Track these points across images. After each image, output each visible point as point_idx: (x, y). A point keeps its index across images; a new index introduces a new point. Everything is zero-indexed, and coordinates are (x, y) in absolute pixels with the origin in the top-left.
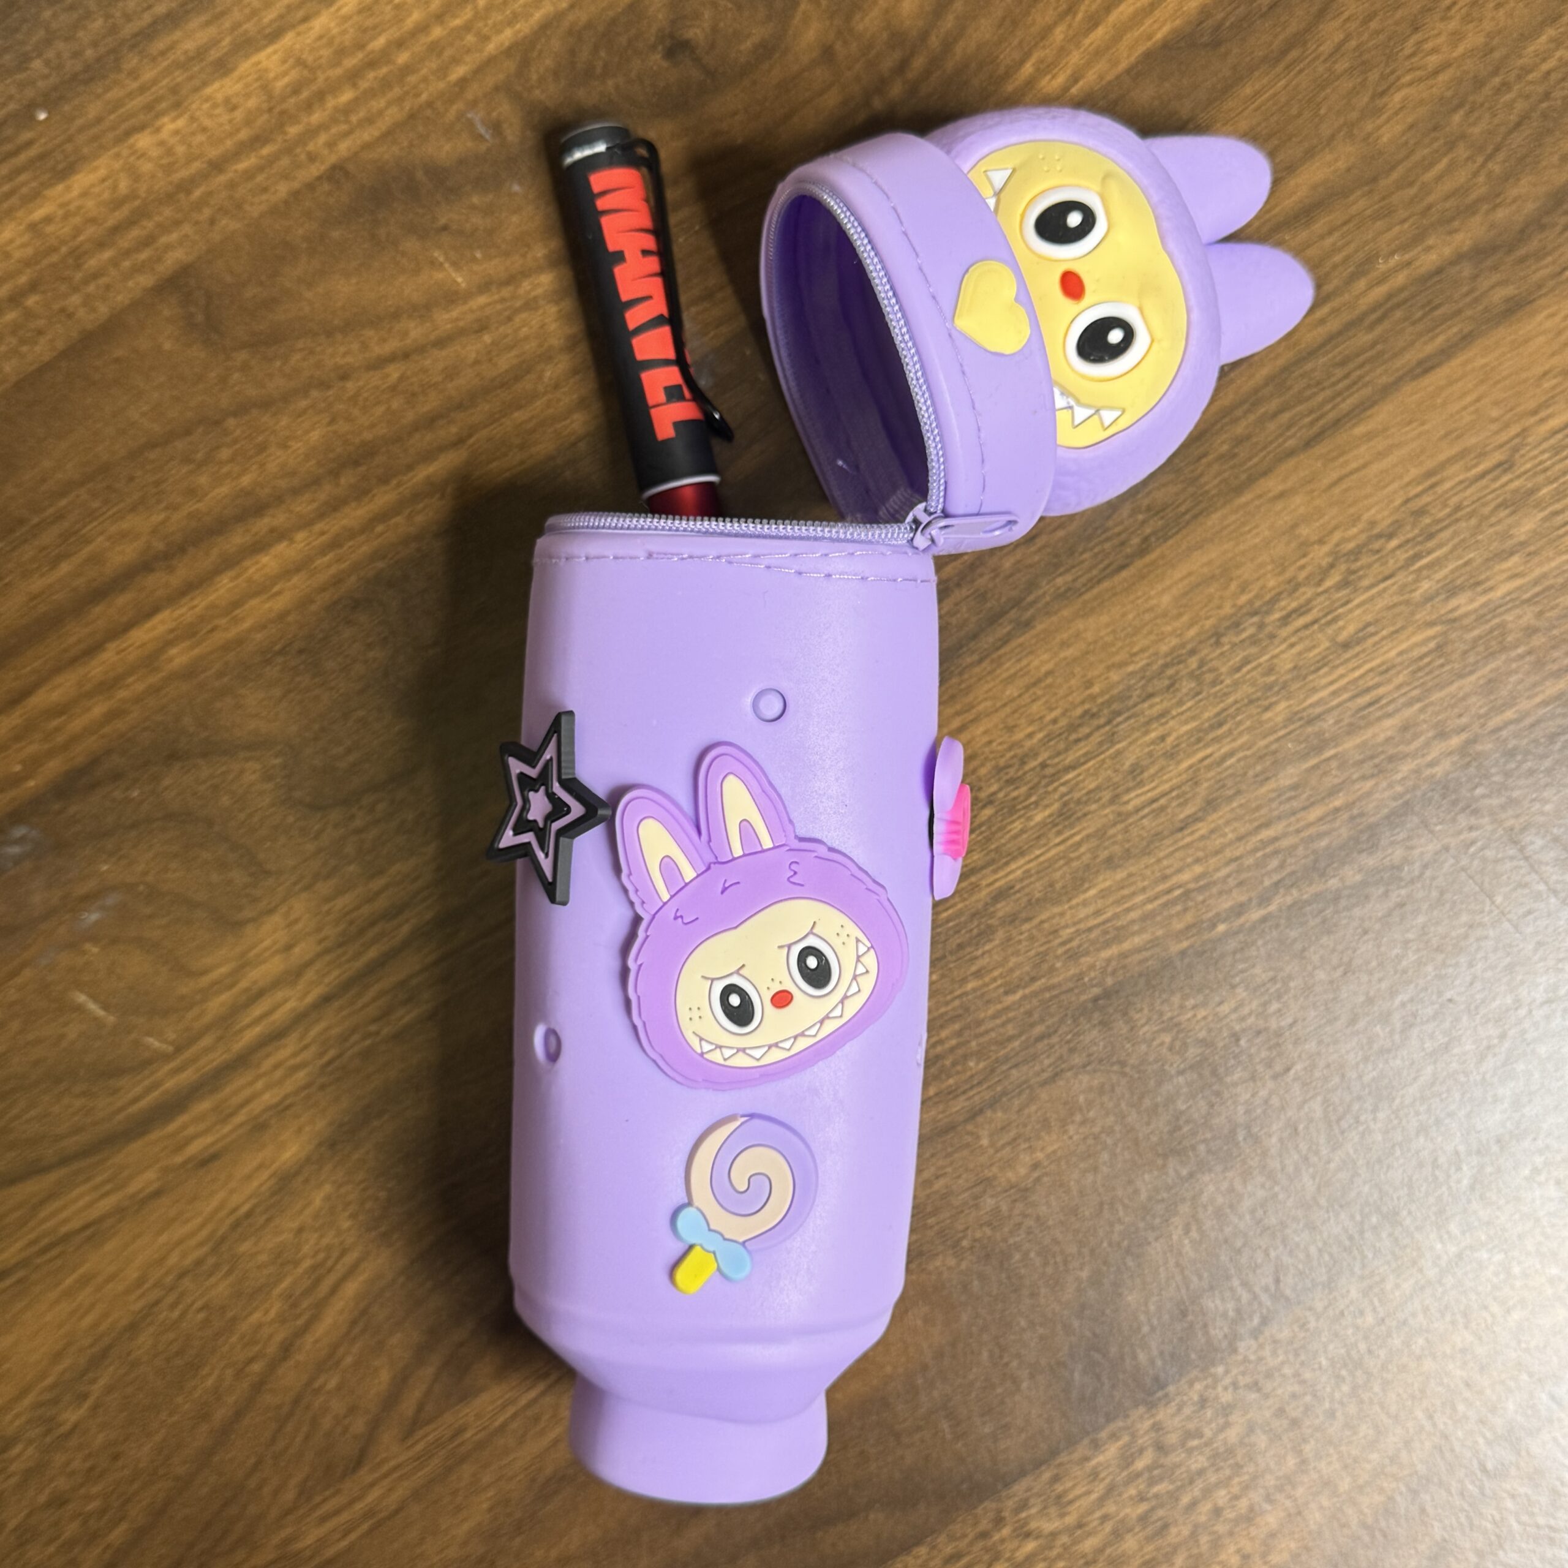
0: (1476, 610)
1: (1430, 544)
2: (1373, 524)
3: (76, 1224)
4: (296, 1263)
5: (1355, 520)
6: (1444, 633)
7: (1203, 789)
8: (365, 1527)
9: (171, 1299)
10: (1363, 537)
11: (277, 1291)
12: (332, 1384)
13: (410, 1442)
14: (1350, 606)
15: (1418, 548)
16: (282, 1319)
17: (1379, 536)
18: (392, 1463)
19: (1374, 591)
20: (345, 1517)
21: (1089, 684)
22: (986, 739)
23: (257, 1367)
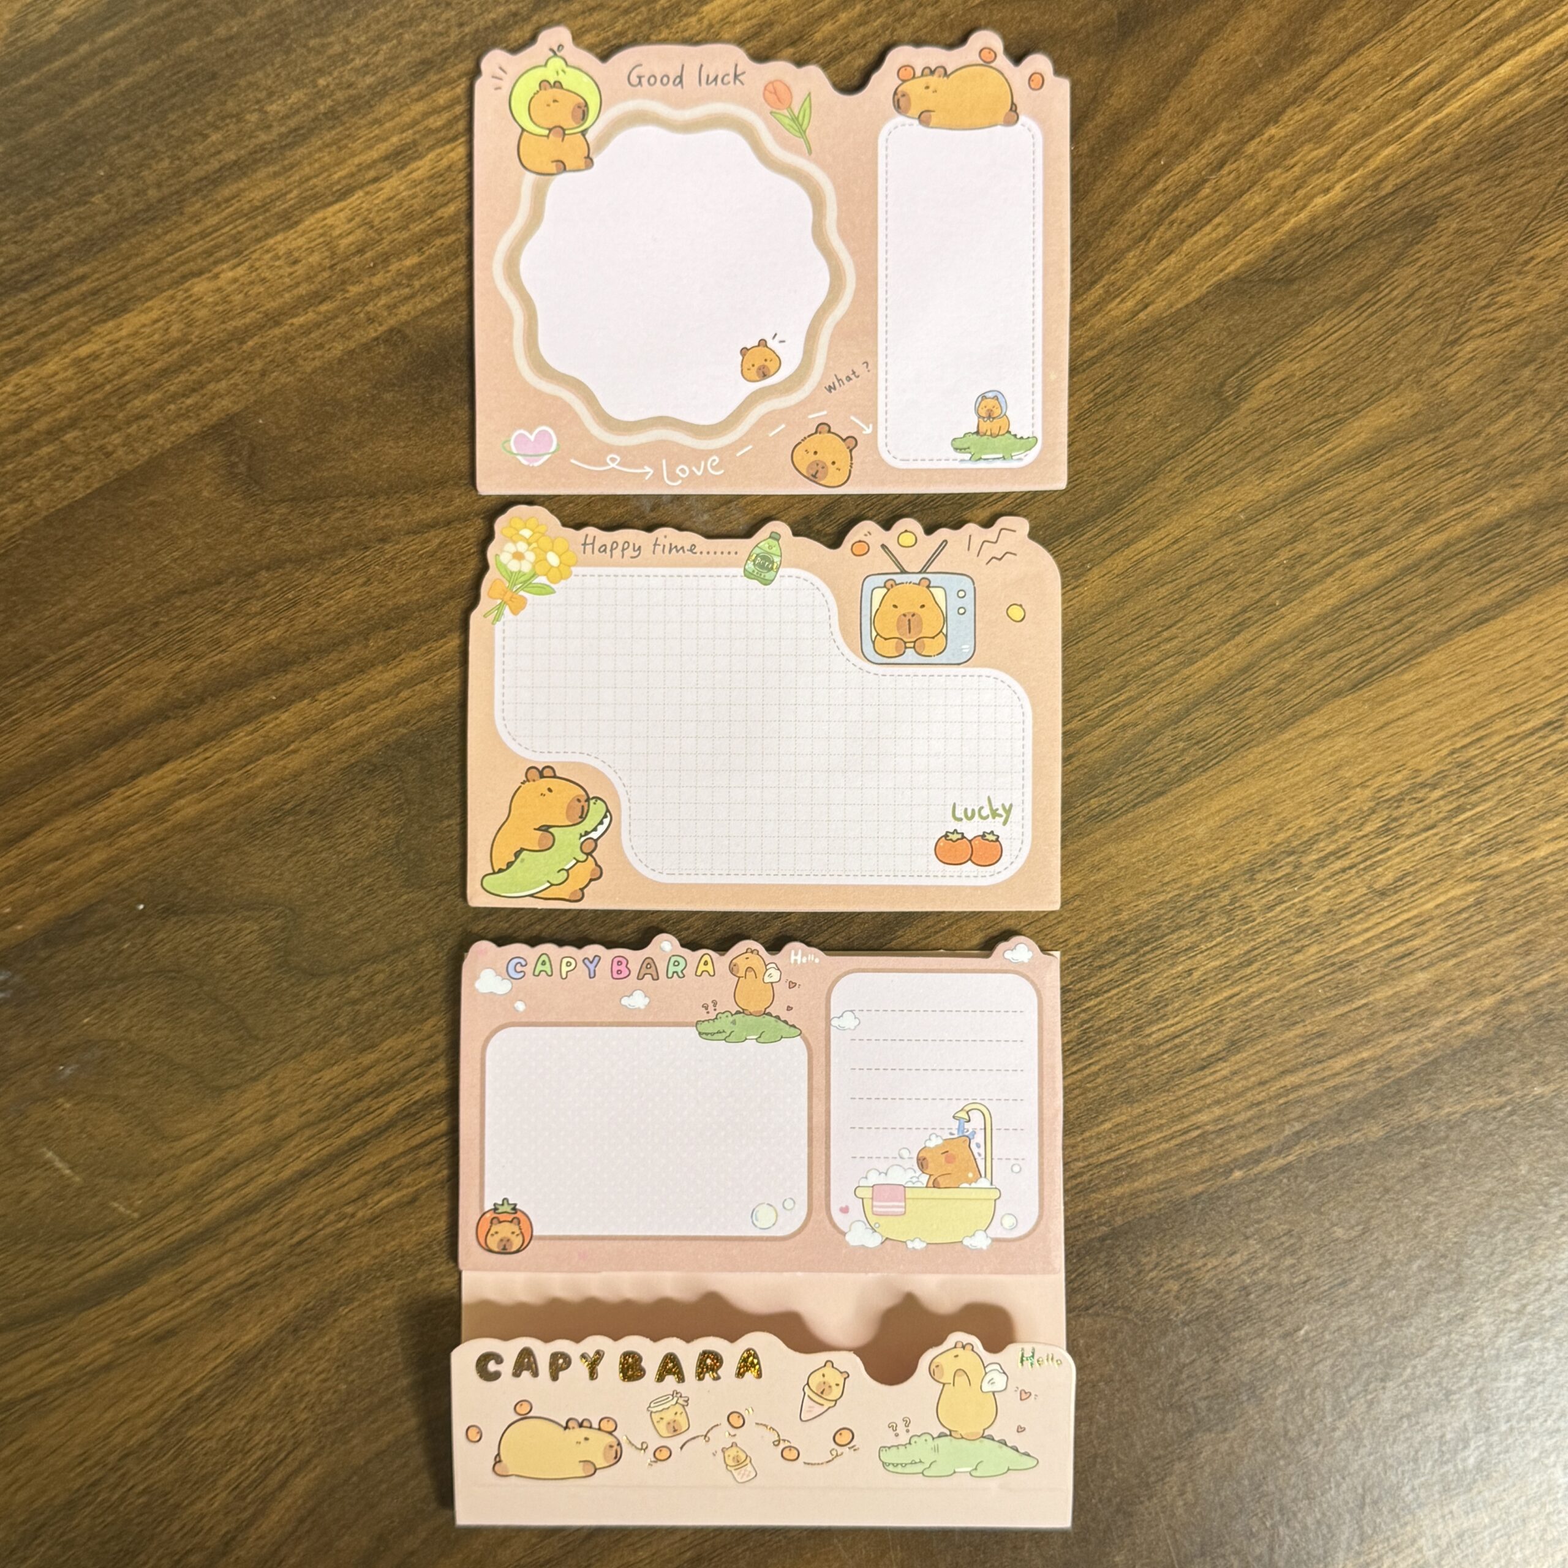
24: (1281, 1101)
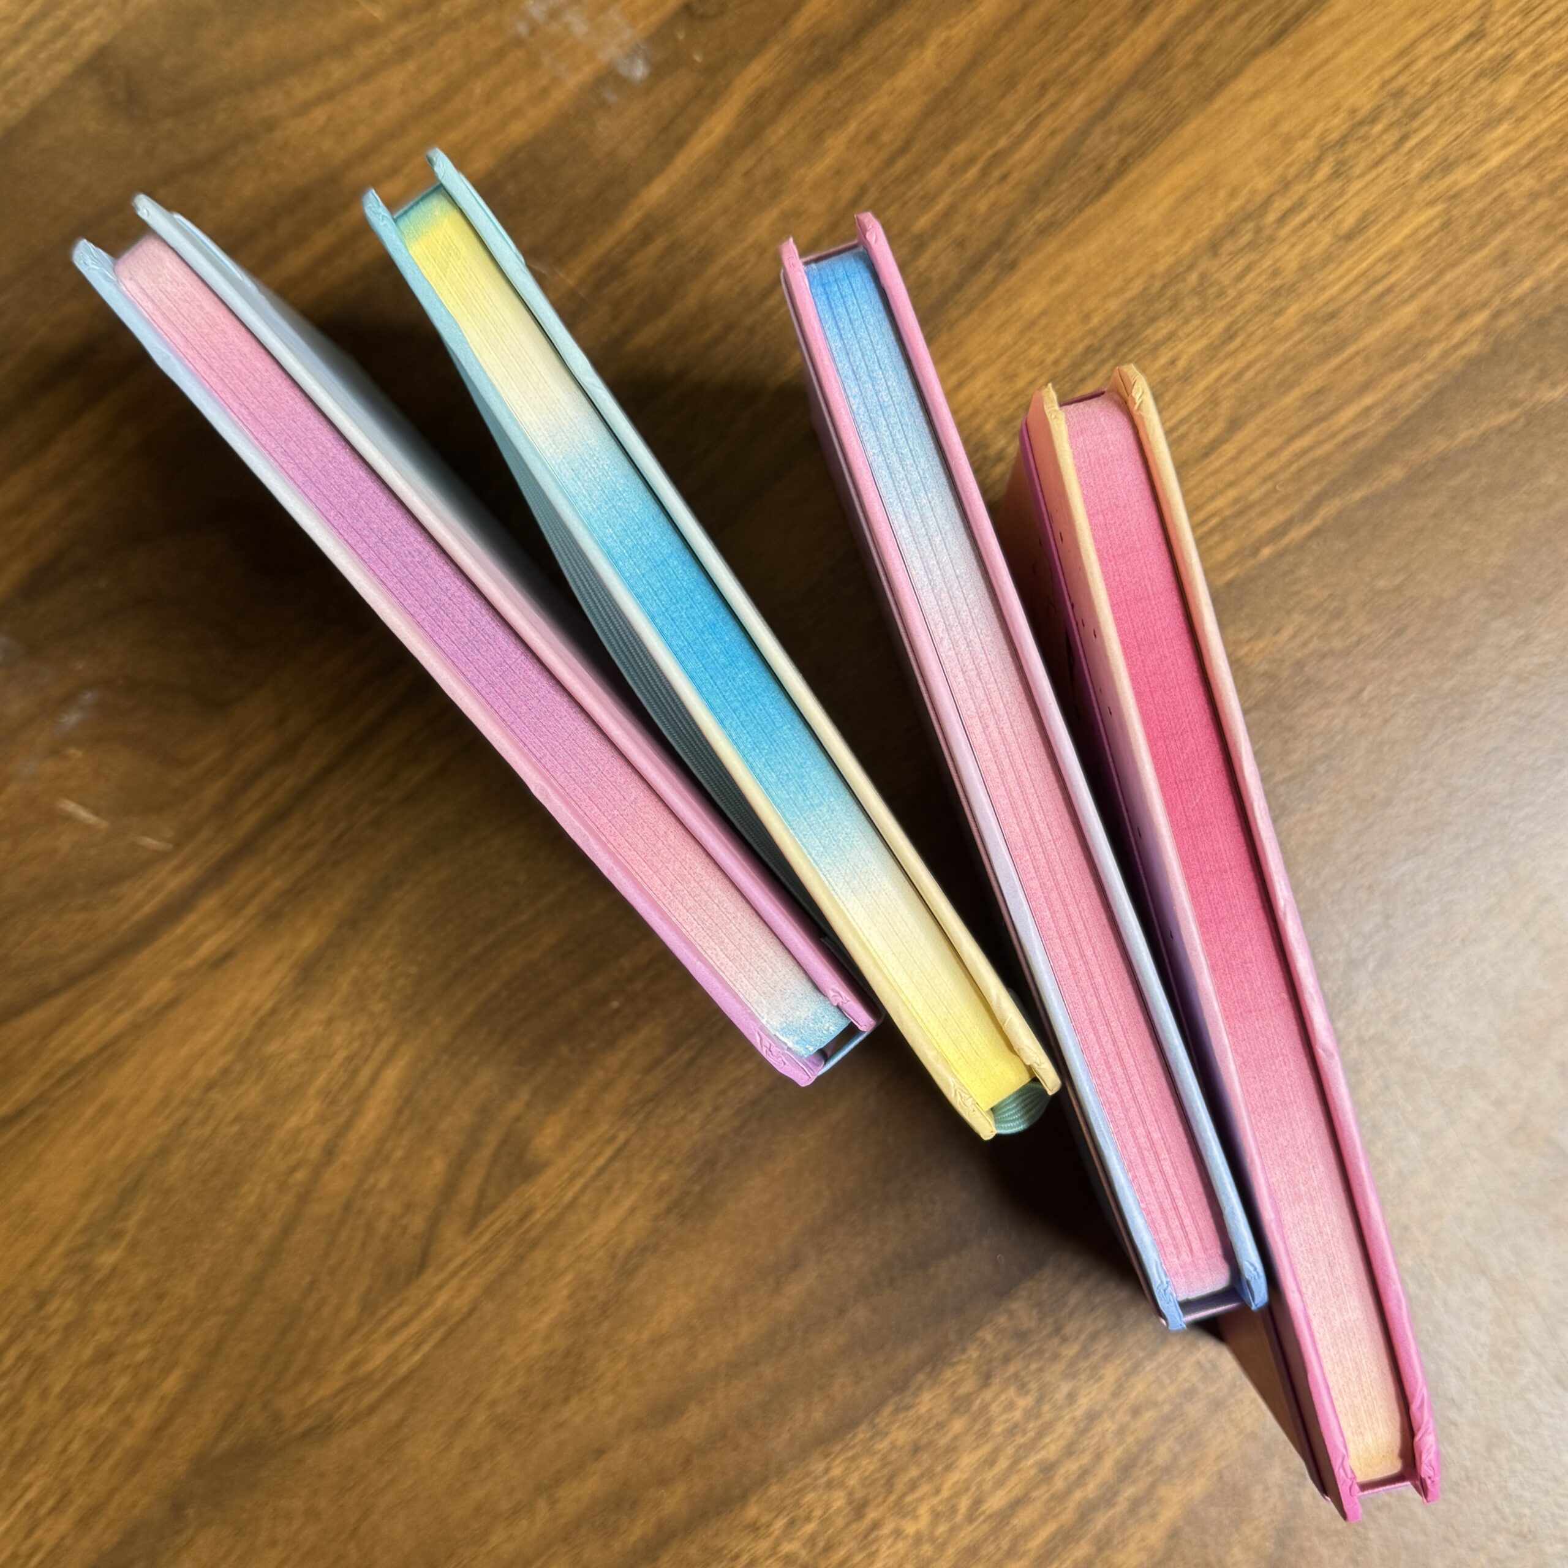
0: (1474, 184)
1: (1415, 124)
2: (1353, 111)
3: (89, 1049)
4: (329, 1057)
5: (1336, 109)
6: (1447, 211)
7: (1225, 408)
8: (438, 1334)
9: (200, 1115)
10: (1344, 128)
11: (312, 1090)
12: (383, 1183)
13: (476, 1232)
14: (1345, 198)
15: (1404, 130)
16: (322, 1119)
17: (1361, 123)
18: (459, 1260)
19: (1368, 178)
20: (414, 1327)
21: (1087, 317)
22: (986, 392)
23: (300, 1175)
24: (1294, 468)
